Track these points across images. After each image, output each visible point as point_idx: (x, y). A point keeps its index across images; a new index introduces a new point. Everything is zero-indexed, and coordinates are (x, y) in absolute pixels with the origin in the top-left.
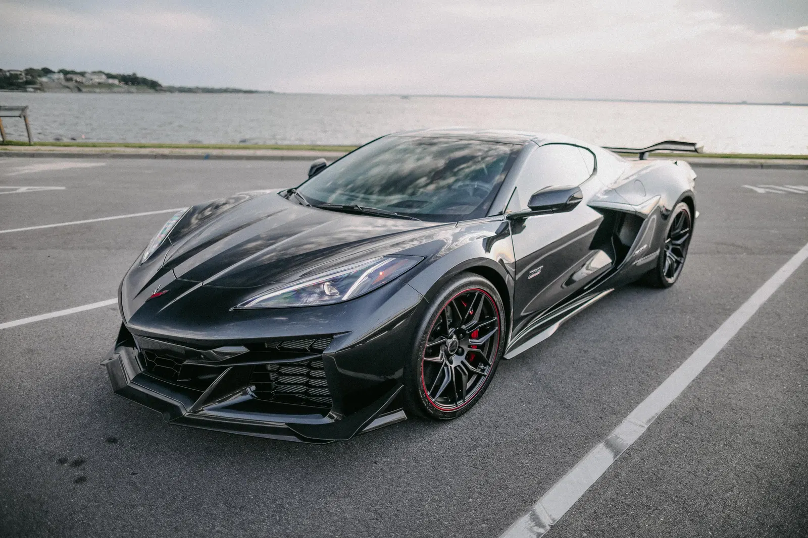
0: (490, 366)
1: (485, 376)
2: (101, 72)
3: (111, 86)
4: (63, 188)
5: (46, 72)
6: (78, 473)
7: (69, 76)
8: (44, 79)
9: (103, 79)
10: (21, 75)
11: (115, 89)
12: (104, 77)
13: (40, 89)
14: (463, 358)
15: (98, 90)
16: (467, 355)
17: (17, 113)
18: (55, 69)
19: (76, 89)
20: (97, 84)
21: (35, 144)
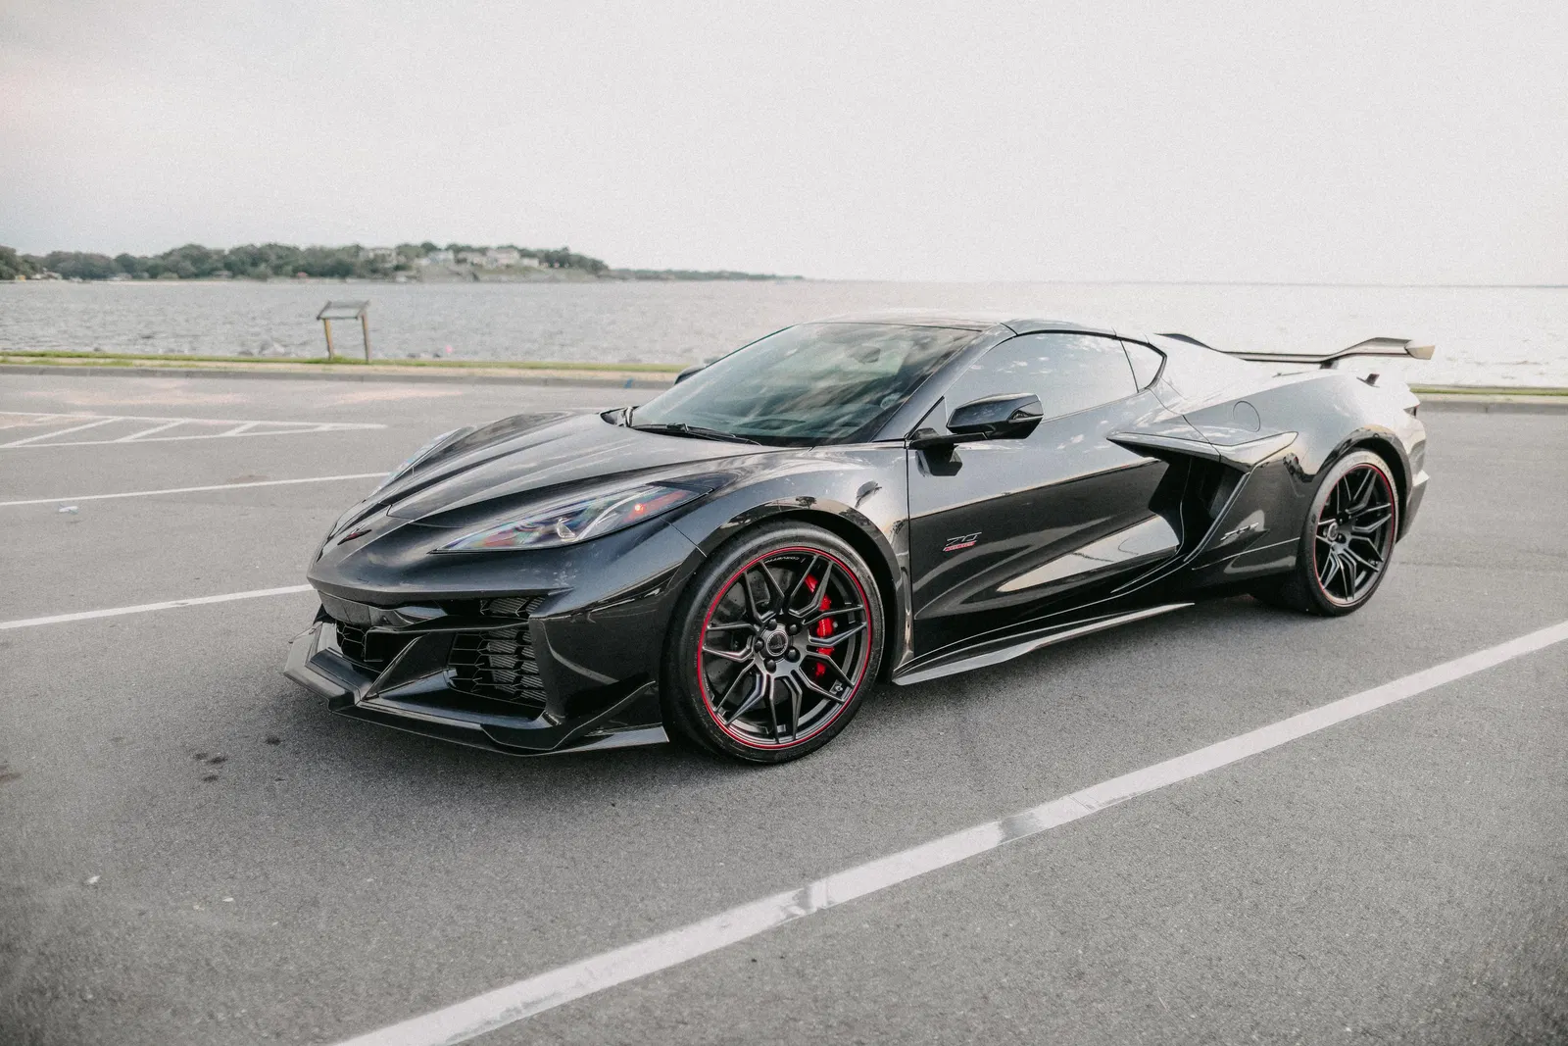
0: (851, 687)
1: (840, 703)
2: (512, 247)
3: (527, 269)
4: (383, 426)
5: (429, 248)
6: (213, 770)
7: (461, 256)
8: (424, 262)
9: (514, 258)
10: (390, 255)
11: (534, 276)
12: (516, 255)
13: (414, 277)
14: (796, 666)
15: (504, 278)
16: (805, 660)
17: (353, 312)
18: (442, 243)
19: (472, 278)
20: (503, 268)
21: (373, 364)
